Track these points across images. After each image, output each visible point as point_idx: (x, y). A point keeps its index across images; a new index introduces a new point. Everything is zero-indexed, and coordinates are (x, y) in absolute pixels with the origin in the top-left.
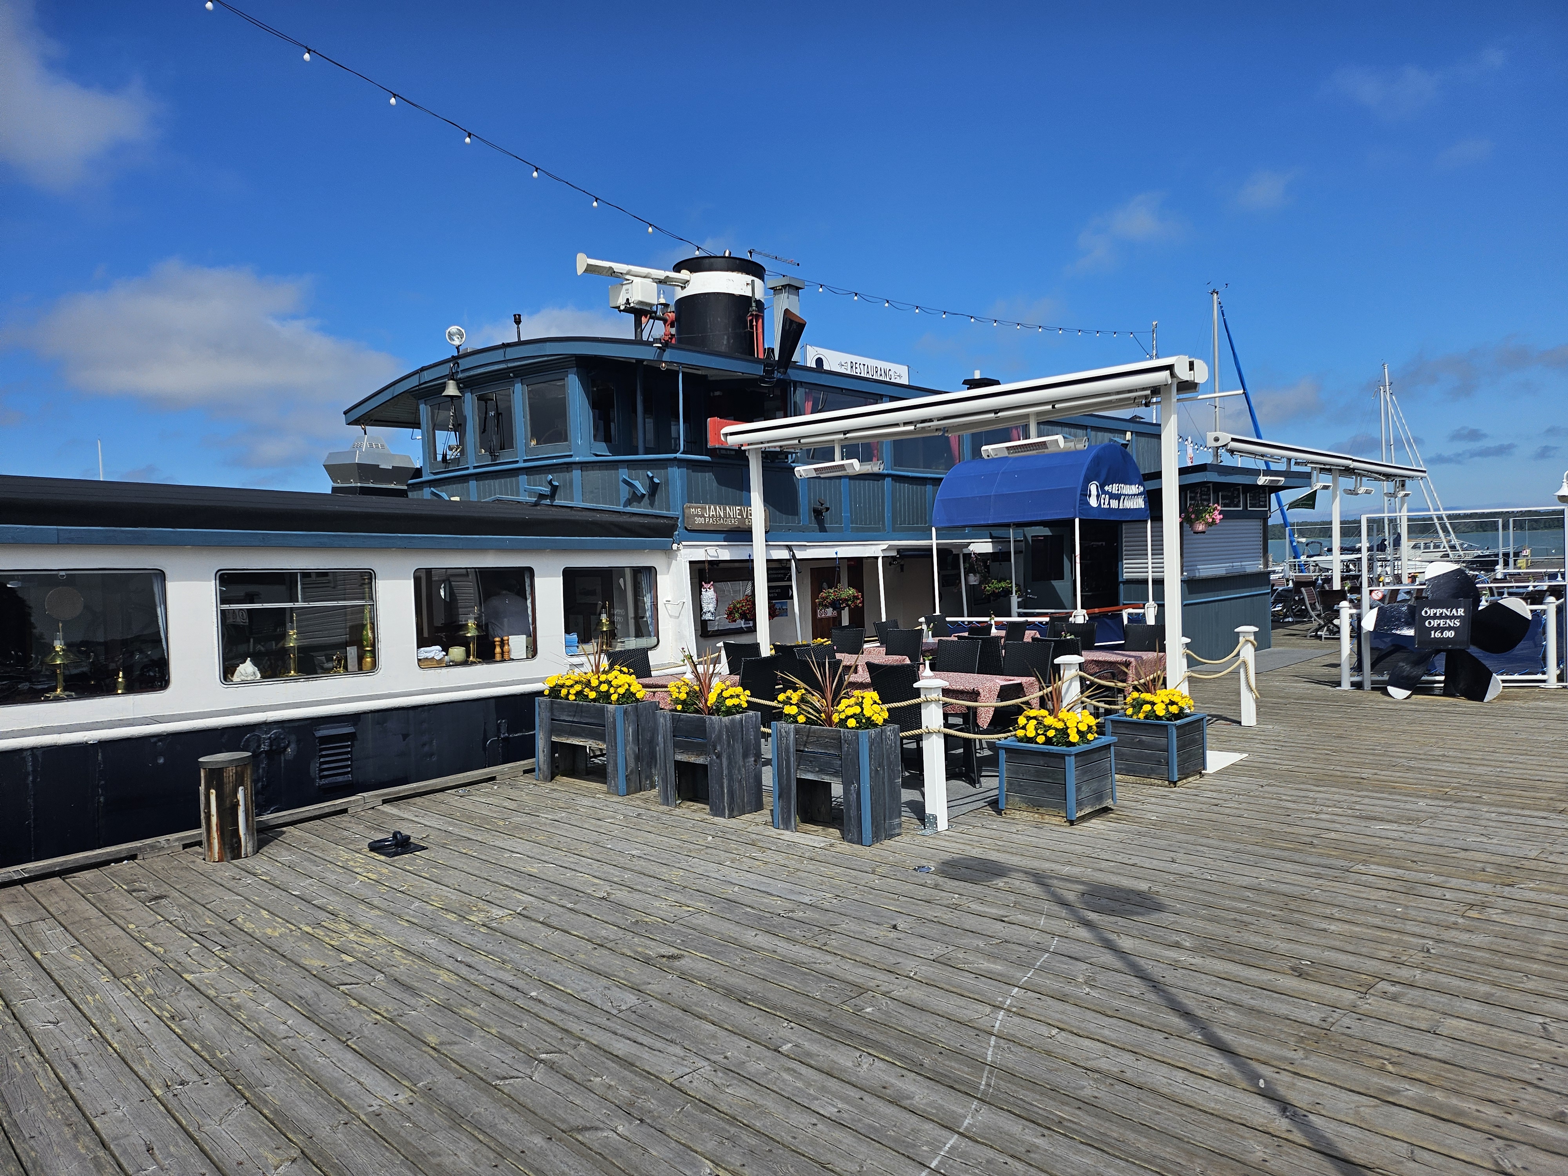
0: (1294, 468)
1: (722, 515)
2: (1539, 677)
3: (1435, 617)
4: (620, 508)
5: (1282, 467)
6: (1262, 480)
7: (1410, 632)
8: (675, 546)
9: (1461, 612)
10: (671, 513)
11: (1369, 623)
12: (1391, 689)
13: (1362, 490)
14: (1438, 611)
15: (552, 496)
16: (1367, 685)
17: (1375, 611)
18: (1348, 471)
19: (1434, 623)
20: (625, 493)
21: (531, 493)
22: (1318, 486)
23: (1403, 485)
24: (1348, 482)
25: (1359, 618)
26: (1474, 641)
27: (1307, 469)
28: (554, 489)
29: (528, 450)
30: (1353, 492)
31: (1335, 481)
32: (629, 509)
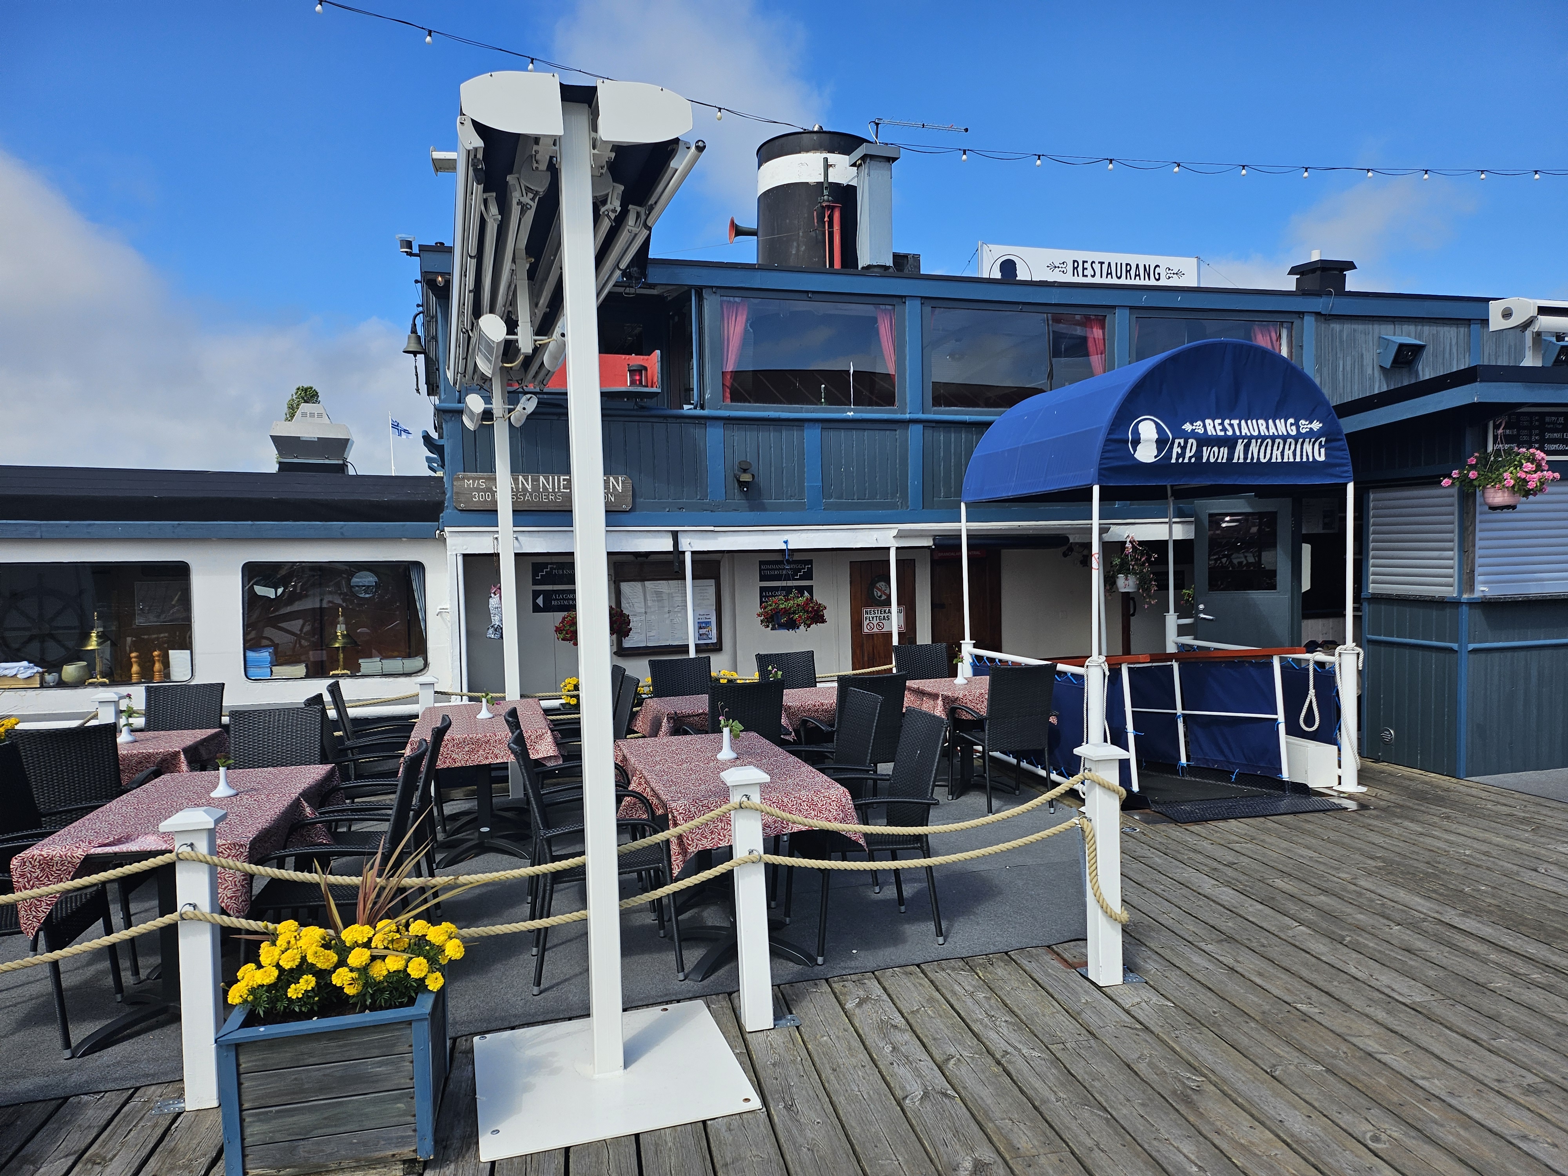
1: (529, 487)
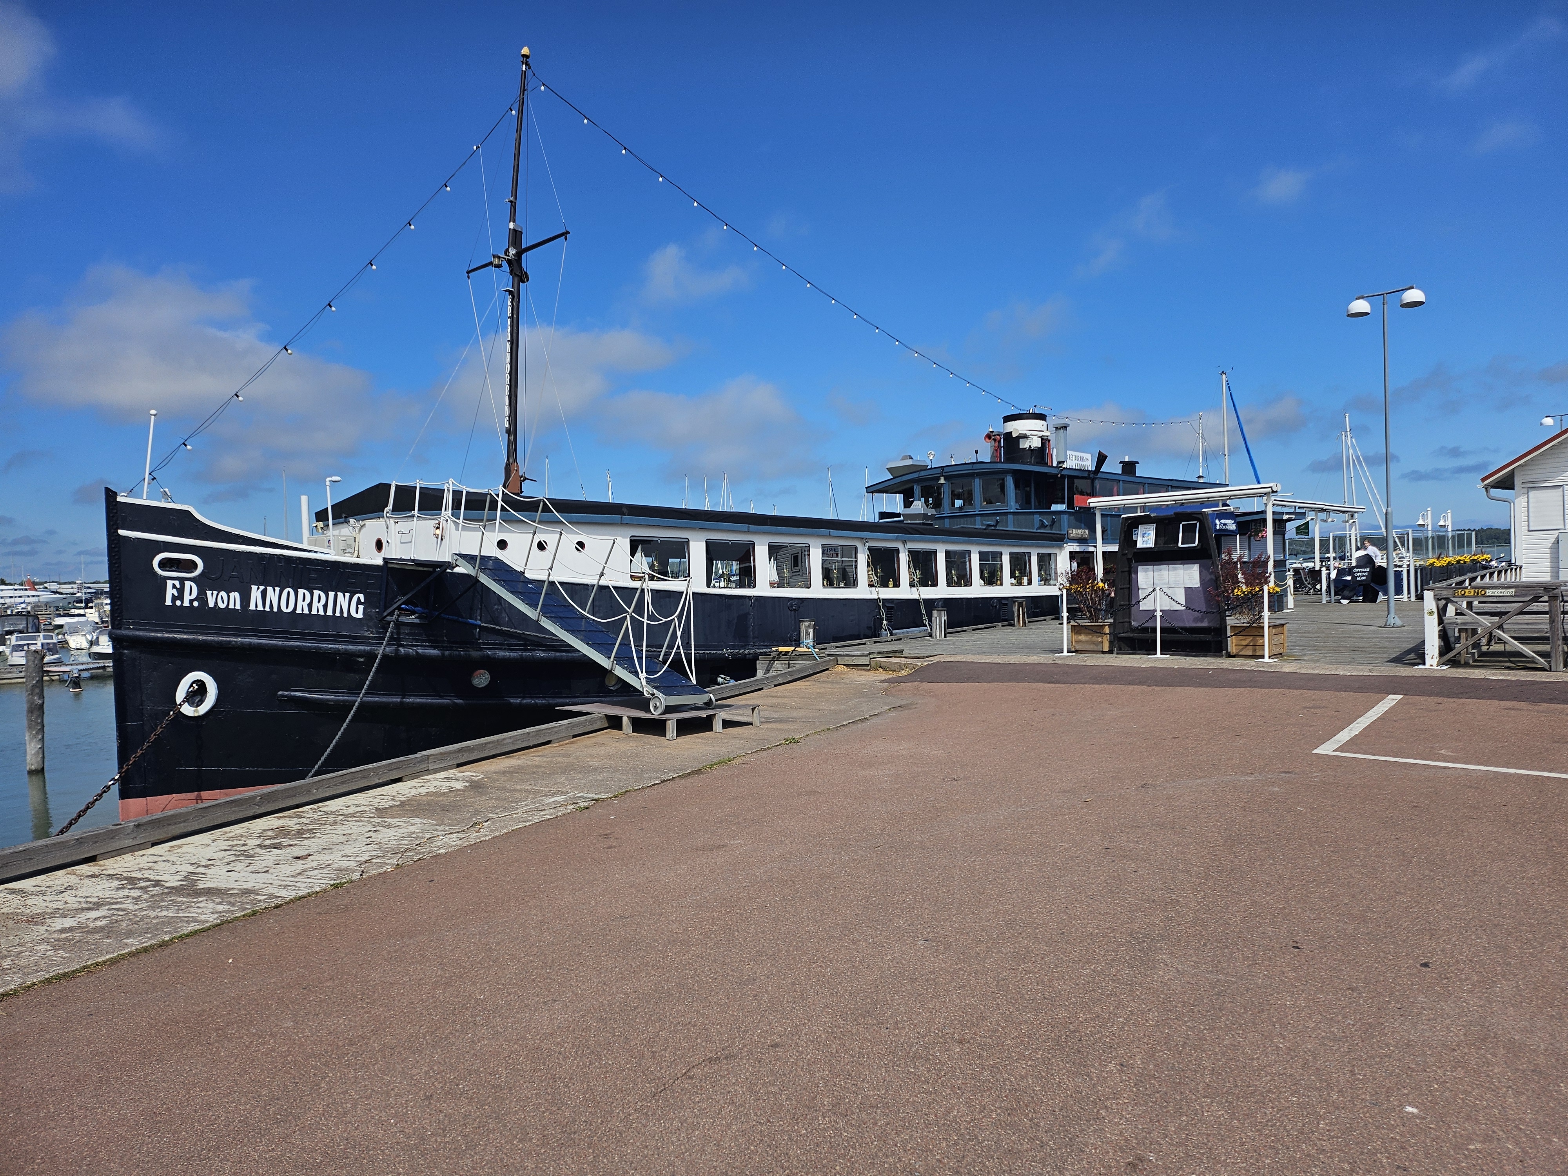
0: (1298, 511)
1: (1083, 533)
2: (1400, 597)
3: (1358, 572)
4: (1035, 531)
5: (1292, 510)
6: (1285, 517)
7: (1349, 578)
8: (1065, 545)
9: (1368, 570)
10: (1062, 532)
11: (1333, 575)
12: (1342, 601)
13: (1330, 520)
14: (1360, 570)
15: (995, 526)
16: (1333, 601)
17: (1336, 570)
18: (1323, 510)
19: (1358, 574)
20: (1037, 525)
21: (982, 524)
22: (1308, 519)
23: (1352, 516)
24: (1323, 515)
25: (1329, 574)
26: (1373, 581)
27: (1303, 511)
28: (997, 522)
29: (981, 507)
30: (1325, 521)
31: (1316, 515)
32: (1039, 531)
